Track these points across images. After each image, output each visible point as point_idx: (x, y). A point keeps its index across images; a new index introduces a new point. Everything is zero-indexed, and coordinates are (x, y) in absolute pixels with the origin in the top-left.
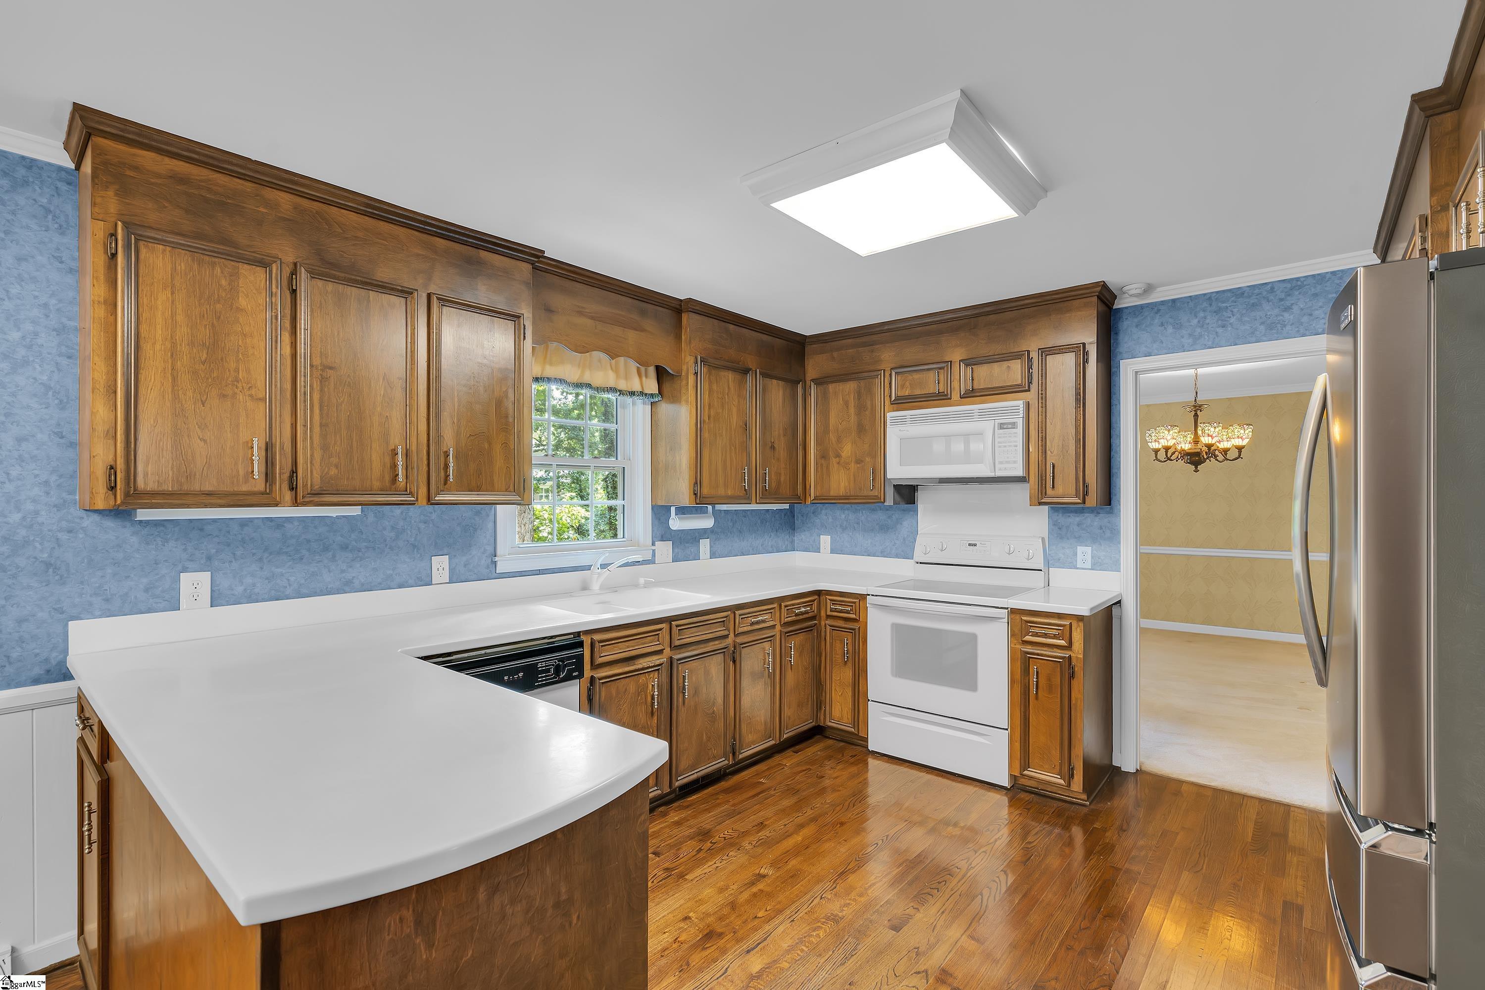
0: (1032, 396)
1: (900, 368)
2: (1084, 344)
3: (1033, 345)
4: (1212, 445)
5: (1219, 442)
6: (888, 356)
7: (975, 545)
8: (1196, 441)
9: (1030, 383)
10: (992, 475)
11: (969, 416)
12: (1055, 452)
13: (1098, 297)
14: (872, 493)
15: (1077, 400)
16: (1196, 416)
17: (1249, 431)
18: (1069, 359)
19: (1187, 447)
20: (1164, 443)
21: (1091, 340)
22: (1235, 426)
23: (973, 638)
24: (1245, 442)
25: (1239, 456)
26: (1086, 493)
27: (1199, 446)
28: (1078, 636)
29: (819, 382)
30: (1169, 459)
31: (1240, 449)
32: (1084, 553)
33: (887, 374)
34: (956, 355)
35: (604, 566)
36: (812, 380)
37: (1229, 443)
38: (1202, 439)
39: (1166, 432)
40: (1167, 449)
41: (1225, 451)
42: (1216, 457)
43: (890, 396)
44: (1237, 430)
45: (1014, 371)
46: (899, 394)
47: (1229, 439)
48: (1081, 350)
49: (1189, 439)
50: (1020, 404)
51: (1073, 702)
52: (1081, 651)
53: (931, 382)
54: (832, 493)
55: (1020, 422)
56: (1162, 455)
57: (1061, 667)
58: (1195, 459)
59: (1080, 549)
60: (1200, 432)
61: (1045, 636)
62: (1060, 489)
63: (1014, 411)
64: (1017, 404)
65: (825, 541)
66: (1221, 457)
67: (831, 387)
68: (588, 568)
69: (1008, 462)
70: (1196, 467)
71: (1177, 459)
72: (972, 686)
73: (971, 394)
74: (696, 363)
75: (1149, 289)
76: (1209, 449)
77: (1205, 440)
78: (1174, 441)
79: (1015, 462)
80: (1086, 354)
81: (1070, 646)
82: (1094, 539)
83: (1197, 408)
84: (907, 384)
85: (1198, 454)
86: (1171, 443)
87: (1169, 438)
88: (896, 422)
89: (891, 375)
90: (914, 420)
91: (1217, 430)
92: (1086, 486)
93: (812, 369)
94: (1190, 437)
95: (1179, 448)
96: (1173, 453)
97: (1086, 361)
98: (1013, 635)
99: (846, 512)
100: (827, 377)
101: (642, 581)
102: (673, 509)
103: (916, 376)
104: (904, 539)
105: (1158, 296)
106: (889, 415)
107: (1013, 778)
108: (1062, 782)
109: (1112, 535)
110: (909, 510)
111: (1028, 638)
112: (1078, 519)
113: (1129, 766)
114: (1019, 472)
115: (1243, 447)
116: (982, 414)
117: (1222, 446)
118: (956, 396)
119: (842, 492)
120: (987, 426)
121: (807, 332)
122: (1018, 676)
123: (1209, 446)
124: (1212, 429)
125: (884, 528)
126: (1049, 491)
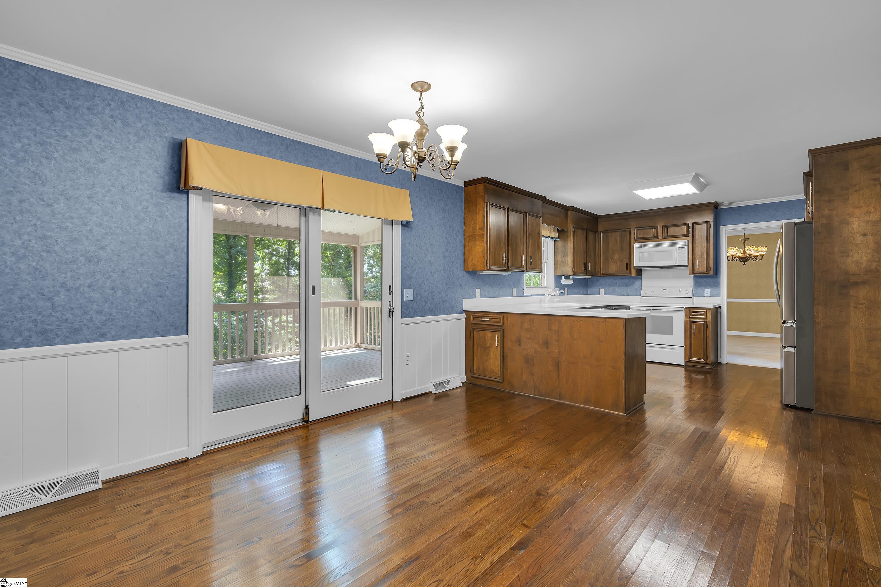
0: (690, 238)
1: (639, 228)
2: (709, 222)
3: (691, 221)
4: (751, 254)
5: (754, 253)
6: (633, 224)
7: (666, 290)
8: (745, 252)
9: (689, 234)
10: (676, 265)
11: (667, 245)
12: (699, 257)
13: (714, 206)
14: (627, 272)
15: (707, 240)
16: (744, 243)
17: (765, 249)
18: (704, 226)
19: (741, 255)
20: (731, 253)
21: (712, 220)
22: (760, 247)
23: (672, 318)
24: (764, 253)
25: (762, 259)
26: (710, 270)
27: (746, 255)
28: (709, 315)
29: (603, 232)
30: (733, 260)
31: (762, 256)
32: (707, 291)
33: (633, 230)
34: (661, 224)
35: (548, 295)
36: (601, 231)
37: (758, 253)
38: (747, 252)
39: (733, 249)
40: (733, 256)
41: (756, 257)
42: (752, 259)
43: (635, 238)
44: (761, 248)
45: (683, 230)
46: (638, 237)
47: (758, 252)
48: (708, 224)
49: (741, 252)
50: (686, 241)
51: (707, 335)
52: (710, 319)
53: (652, 233)
54: (610, 272)
55: (686, 247)
56: (730, 259)
57: (703, 325)
58: (744, 260)
59: (706, 290)
60: (746, 250)
61: (698, 315)
62: (700, 269)
63: (685, 243)
64: (685, 241)
65: (602, 290)
66: (754, 259)
67: (610, 234)
68: (543, 295)
69: (682, 260)
70: (744, 263)
71: (737, 260)
72: (671, 333)
73: (666, 237)
74: (573, 227)
75: (731, 203)
76: (750, 256)
77: (748, 252)
78: (735, 253)
79: (684, 260)
80: (710, 225)
81: (706, 318)
82: (710, 286)
83: (745, 240)
84: (641, 234)
85: (745, 258)
86: (734, 253)
87: (733, 252)
88: (637, 247)
89: (635, 230)
90: (645, 246)
91: (753, 248)
92: (710, 268)
93: (601, 228)
94: (742, 251)
95: (737, 255)
96: (735, 258)
97: (710, 227)
98: (686, 316)
99: (611, 280)
100: (608, 230)
101: (555, 300)
102: (563, 277)
103: (645, 231)
104: (636, 289)
105: (733, 206)
106: (635, 244)
107: (686, 362)
108: (704, 361)
109: (717, 285)
110: (638, 278)
111: (691, 316)
112: (704, 280)
113: (723, 362)
114: (686, 264)
115: (764, 255)
116: (672, 245)
117: (755, 255)
118: (661, 238)
119: (614, 271)
120: (674, 249)
121: (599, 214)
122: (688, 329)
123: (750, 255)
124: (751, 248)
125: (627, 285)
126: (696, 270)
